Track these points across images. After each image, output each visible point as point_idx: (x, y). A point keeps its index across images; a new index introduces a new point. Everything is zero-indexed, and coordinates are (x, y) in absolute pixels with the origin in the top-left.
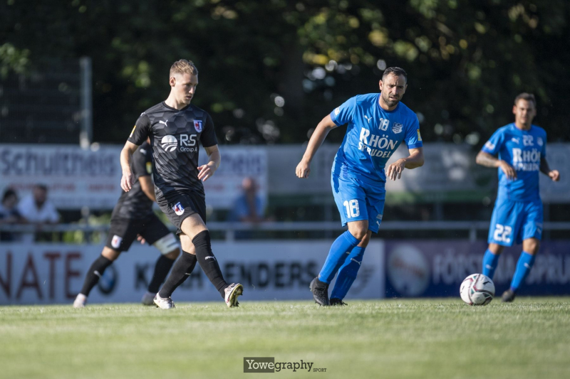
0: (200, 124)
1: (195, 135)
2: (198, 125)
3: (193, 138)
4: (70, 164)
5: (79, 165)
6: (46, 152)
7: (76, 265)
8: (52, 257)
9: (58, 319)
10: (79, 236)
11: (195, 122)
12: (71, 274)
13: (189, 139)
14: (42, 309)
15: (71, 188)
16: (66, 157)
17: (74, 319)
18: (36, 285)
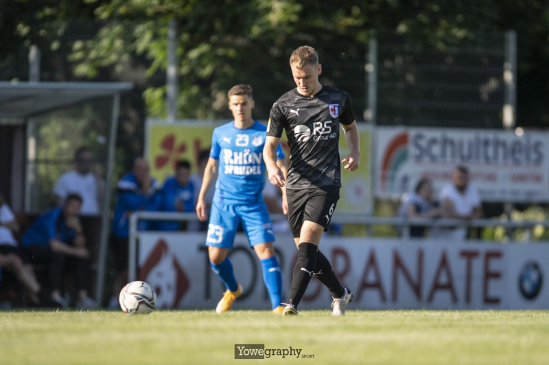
0: (336, 108)
1: (330, 122)
2: (333, 110)
3: (328, 125)
4: (491, 151)
5: (501, 151)
6: (464, 136)
7: (495, 265)
8: (469, 255)
9: (474, 326)
10: (499, 232)
11: (331, 107)
12: (490, 275)
13: (323, 126)
14: (456, 315)
15: (491, 177)
16: (486, 143)
17: (492, 326)
18: (449, 287)
